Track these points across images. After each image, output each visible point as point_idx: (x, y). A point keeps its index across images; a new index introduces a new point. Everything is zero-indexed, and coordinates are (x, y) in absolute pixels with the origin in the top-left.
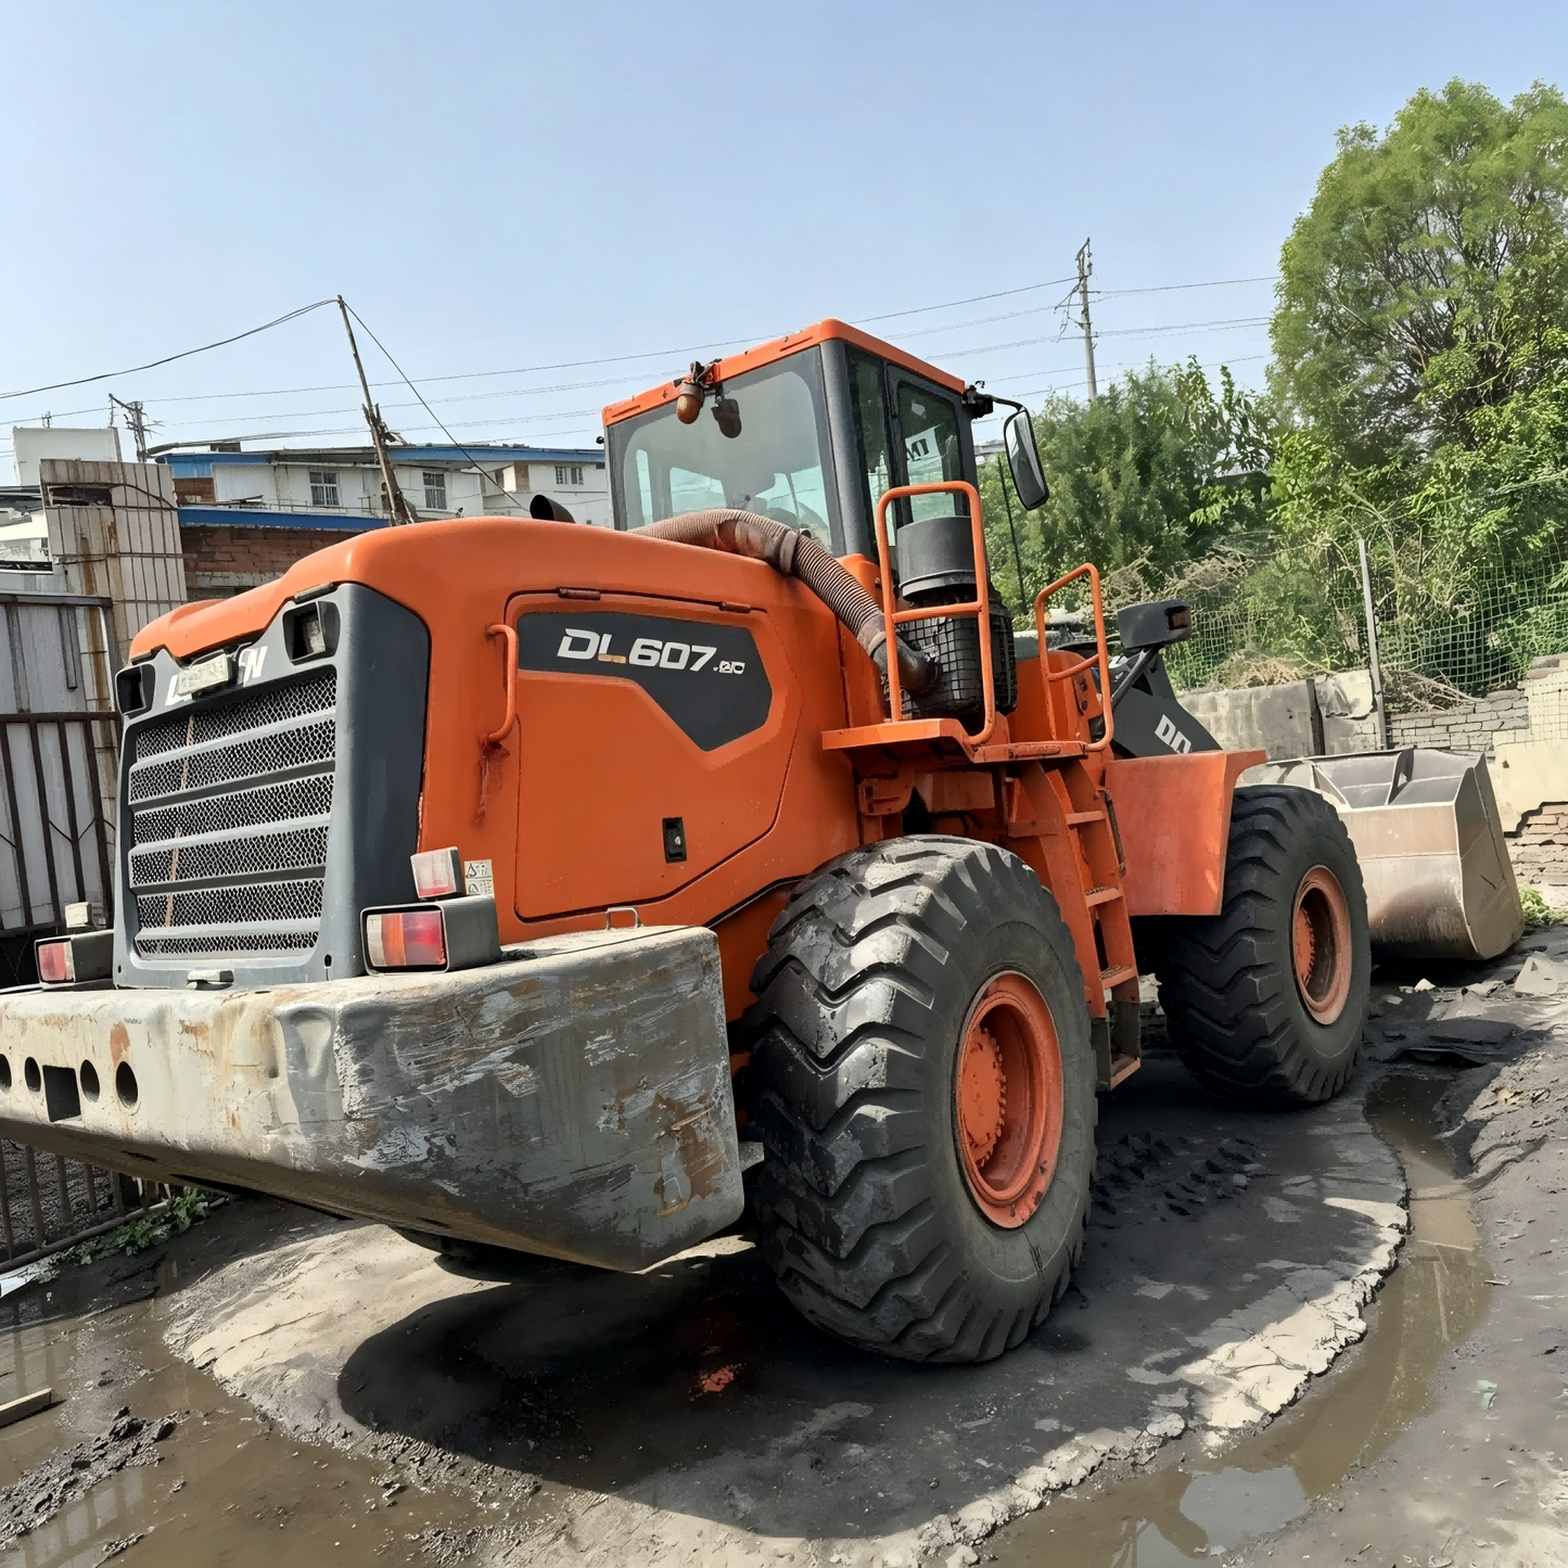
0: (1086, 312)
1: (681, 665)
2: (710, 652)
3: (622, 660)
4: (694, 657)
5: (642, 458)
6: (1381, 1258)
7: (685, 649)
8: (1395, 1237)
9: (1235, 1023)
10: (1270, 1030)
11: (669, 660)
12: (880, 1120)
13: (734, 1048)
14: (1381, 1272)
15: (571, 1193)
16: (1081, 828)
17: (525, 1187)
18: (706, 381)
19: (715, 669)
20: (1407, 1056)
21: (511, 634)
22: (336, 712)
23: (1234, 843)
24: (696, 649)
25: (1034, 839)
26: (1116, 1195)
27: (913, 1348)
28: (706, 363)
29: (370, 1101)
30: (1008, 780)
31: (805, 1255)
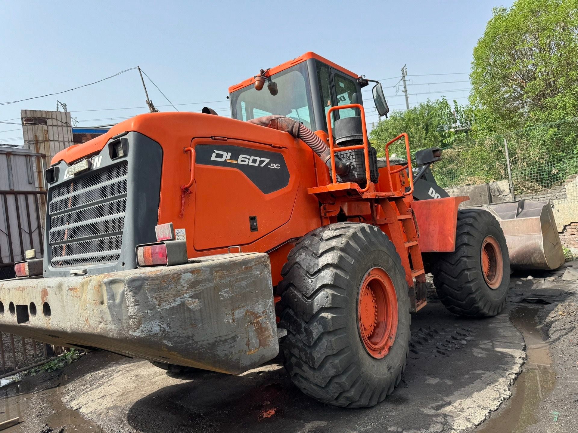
0: (405, 87)
1: (257, 164)
2: (267, 160)
3: (235, 162)
4: (261, 162)
5: (243, 104)
6: (516, 369)
7: (258, 159)
8: (521, 361)
9: (461, 288)
10: (474, 291)
11: (252, 163)
12: (329, 318)
13: (276, 295)
14: (516, 374)
15: (214, 345)
16: (403, 221)
17: (197, 343)
18: (265, 76)
19: (269, 166)
20: (525, 301)
21: (193, 150)
22: (128, 177)
23: (458, 227)
24: (262, 159)
25: (386, 225)
26: (418, 347)
27: (342, 402)
28: (265, 70)
29: (139, 311)
30: (376, 205)
31: (303, 368)
